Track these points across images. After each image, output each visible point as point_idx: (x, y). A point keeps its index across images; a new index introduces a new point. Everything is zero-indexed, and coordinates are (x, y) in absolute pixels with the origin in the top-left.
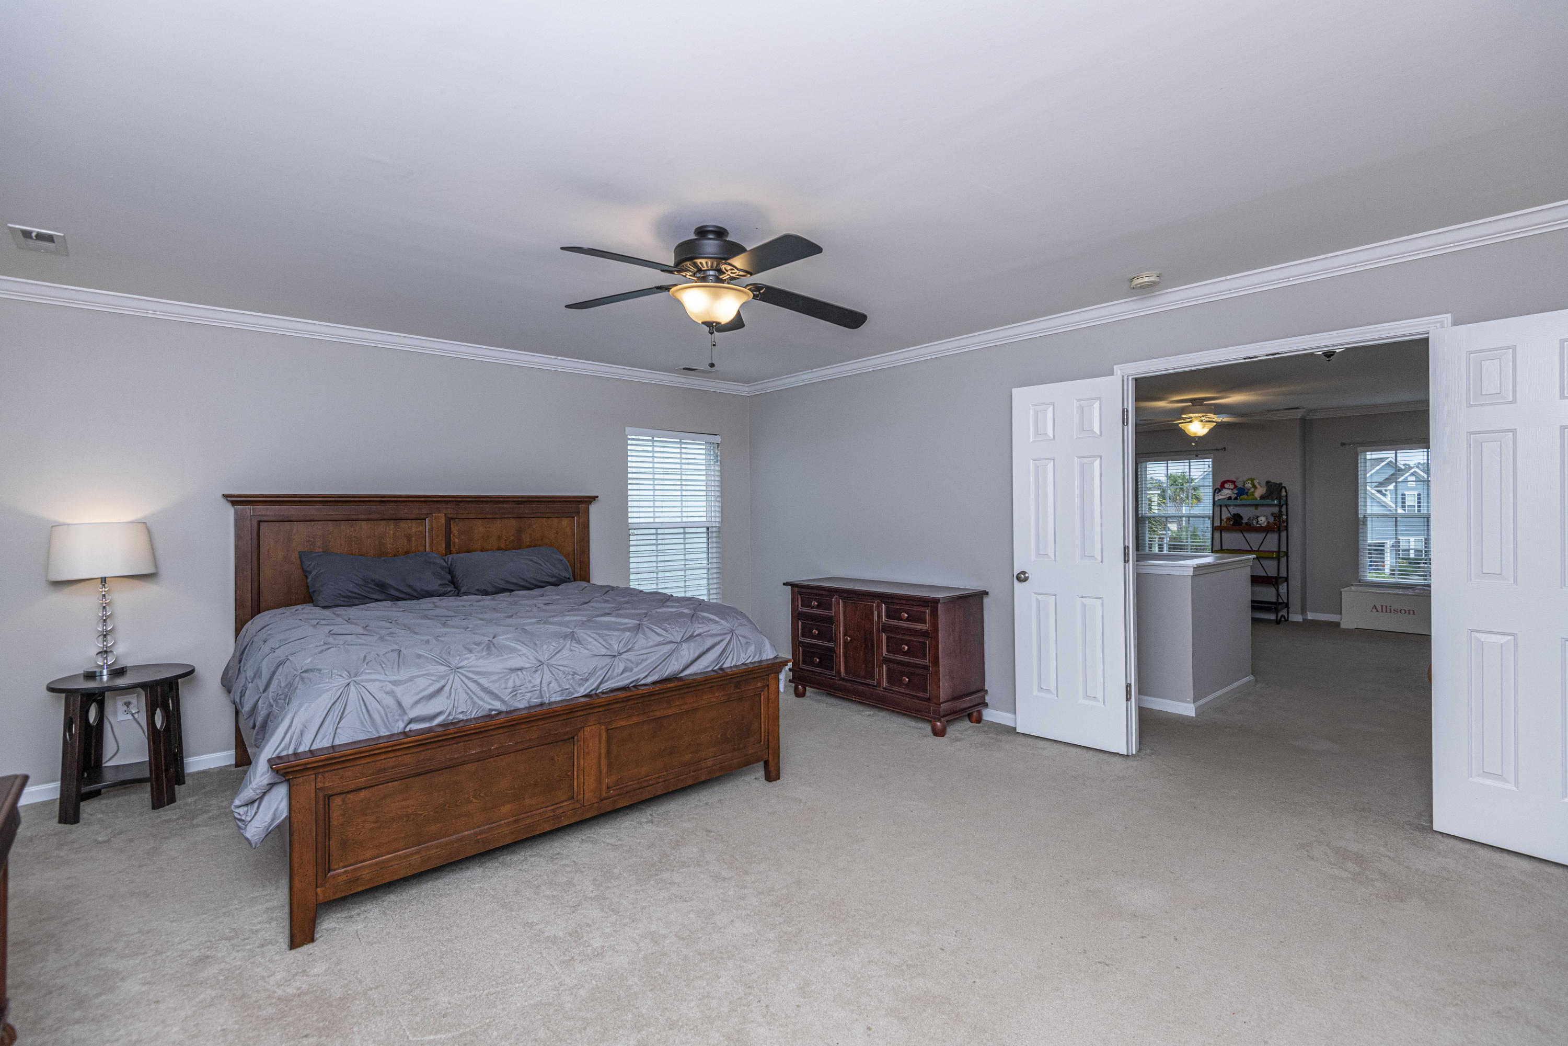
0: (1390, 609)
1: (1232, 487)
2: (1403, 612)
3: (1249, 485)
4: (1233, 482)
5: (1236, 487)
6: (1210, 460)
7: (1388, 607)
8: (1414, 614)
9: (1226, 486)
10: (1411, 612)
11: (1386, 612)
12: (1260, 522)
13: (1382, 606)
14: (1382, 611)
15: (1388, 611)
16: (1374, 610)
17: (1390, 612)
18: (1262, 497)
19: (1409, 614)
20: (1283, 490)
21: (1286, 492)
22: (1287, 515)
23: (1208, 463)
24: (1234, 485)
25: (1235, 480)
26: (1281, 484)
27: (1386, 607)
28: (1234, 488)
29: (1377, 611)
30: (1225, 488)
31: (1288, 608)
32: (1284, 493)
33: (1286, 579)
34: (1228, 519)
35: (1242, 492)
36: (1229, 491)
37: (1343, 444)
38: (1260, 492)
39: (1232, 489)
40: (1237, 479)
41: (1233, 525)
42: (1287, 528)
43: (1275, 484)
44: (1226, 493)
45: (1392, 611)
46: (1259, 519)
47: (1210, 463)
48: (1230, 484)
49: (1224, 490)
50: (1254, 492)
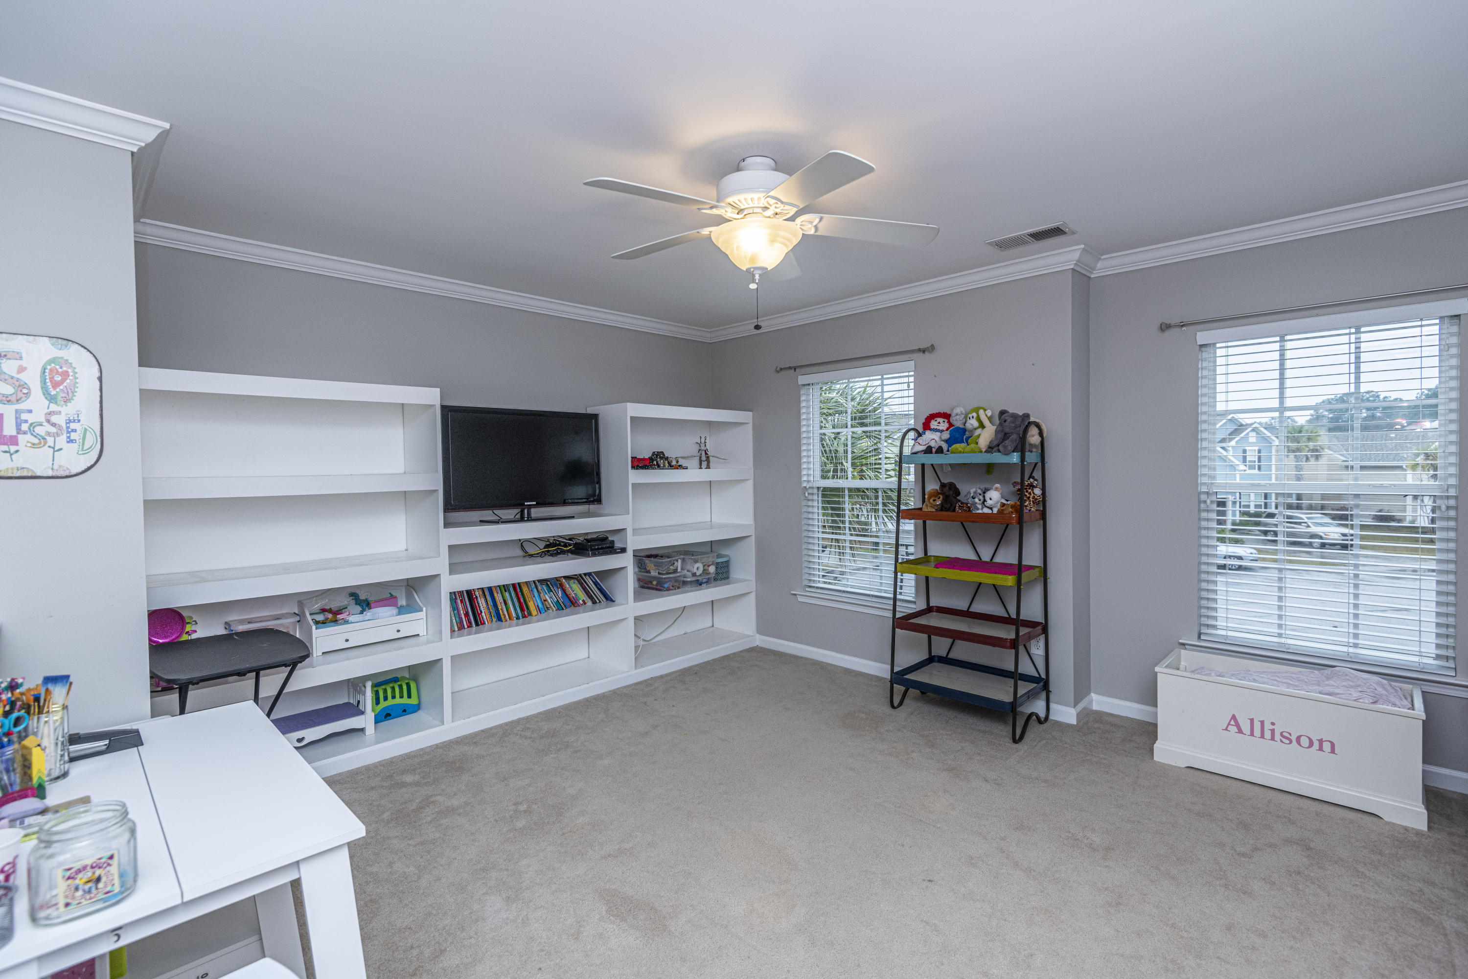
0: (1273, 731)
1: (944, 425)
2: (1305, 742)
3: (973, 423)
4: (946, 416)
5: (951, 425)
6: (912, 373)
7: (1268, 726)
8: (1333, 751)
9: (934, 424)
10: (1327, 746)
11: (1262, 736)
12: (989, 503)
13: (1252, 720)
14: (1252, 734)
15: (1268, 734)
16: (1234, 729)
17: (1273, 739)
18: (991, 449)
19: (1321, 749)
20: (1034, 431)
21: (1041, 434)
22: (1043, 489)
23: (906, 380)
24: (949, 422)
25: (948, 412)
26: (1027, 416)
27: (1262, 723)
28: (947, 430)
29: (1240, 731)
30: (930, 429)
31: (1048, 693)
32: (1033, 438)
33: (1044, 628)
34: (935, 494)
35: (959, 435)
36: (936, 436)
37: (1165, 327)
38: (986, 437)
39: (942, 431)
40: (952, 410)
41: (942, 508)
42: (1043, 515)
43: (1015, 416)
44: (932, 438)
45: (1278, 736)
46: (988, 495)
47: (912, 379)
48: (940, 420)
49: (928, 432)
50: (979, 436)
